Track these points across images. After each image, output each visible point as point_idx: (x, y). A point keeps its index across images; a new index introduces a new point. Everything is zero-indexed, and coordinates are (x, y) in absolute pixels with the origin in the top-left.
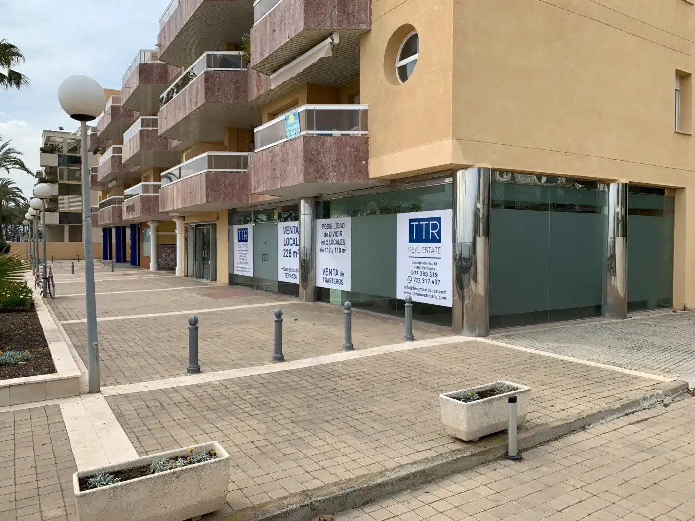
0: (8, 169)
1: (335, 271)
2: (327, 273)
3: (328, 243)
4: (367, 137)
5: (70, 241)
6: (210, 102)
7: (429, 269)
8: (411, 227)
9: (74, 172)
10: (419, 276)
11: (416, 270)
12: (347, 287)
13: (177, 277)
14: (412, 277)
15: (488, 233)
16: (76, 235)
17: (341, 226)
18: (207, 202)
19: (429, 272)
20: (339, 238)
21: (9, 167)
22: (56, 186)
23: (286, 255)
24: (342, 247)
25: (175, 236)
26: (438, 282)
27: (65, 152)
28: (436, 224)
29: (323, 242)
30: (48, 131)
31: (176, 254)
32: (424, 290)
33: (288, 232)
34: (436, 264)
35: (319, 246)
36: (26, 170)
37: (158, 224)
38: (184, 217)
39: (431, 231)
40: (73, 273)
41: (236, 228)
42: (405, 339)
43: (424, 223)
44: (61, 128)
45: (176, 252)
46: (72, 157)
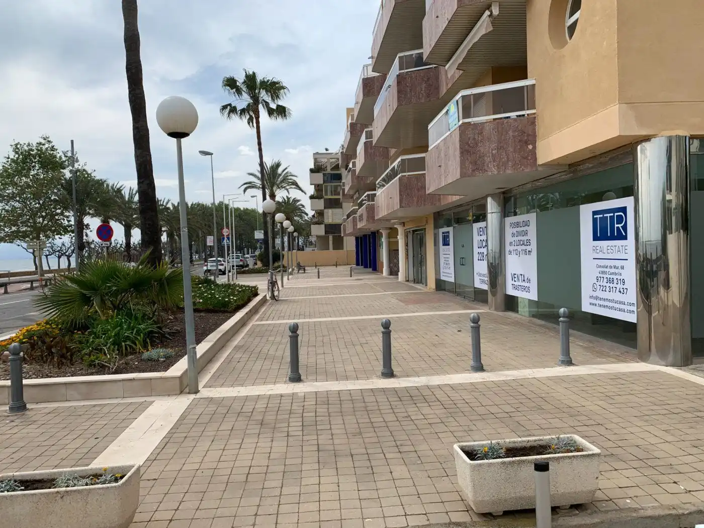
0: (287, 190)
1: (523, 276)
2: (516, 279)
3: (515, 244)
4: (534, 116)
5: (334, 249)
6: (402, 105)
7: (616, 274)
8: (595, 220)
9: (336, 187)
10: (605, 284)
11: (602, 276)
12: (533, 296)
13: (400, 282)
14: (598, 284)
15: (685, 225)
16: (339, 244)
17: (527, 224)
18: (400, 207)
19: (615, 277)
20: (525, 238)
21: (288, 187)
22: (322, 201)
23: (479, 259)
24: (528, 248)
25: (397, 242)
26: (625, 290)
27: (329, 171)
28: (621, 215)
29: (511, 244)
30: (317, 153)
31: (398, 259)
32: (609, 300)
33: (481, 233)
34: (622, 268)
35: (508, 248)
36: (300, 189)
37: (388, 231)
38: (404, 223)
39: (616, 226)
40: (319, 278)
41: (441, 230)
42: (560, 363)
43: (608, 215)
44: (327, 150)
45: (398, 258)
46: (334, 174)
